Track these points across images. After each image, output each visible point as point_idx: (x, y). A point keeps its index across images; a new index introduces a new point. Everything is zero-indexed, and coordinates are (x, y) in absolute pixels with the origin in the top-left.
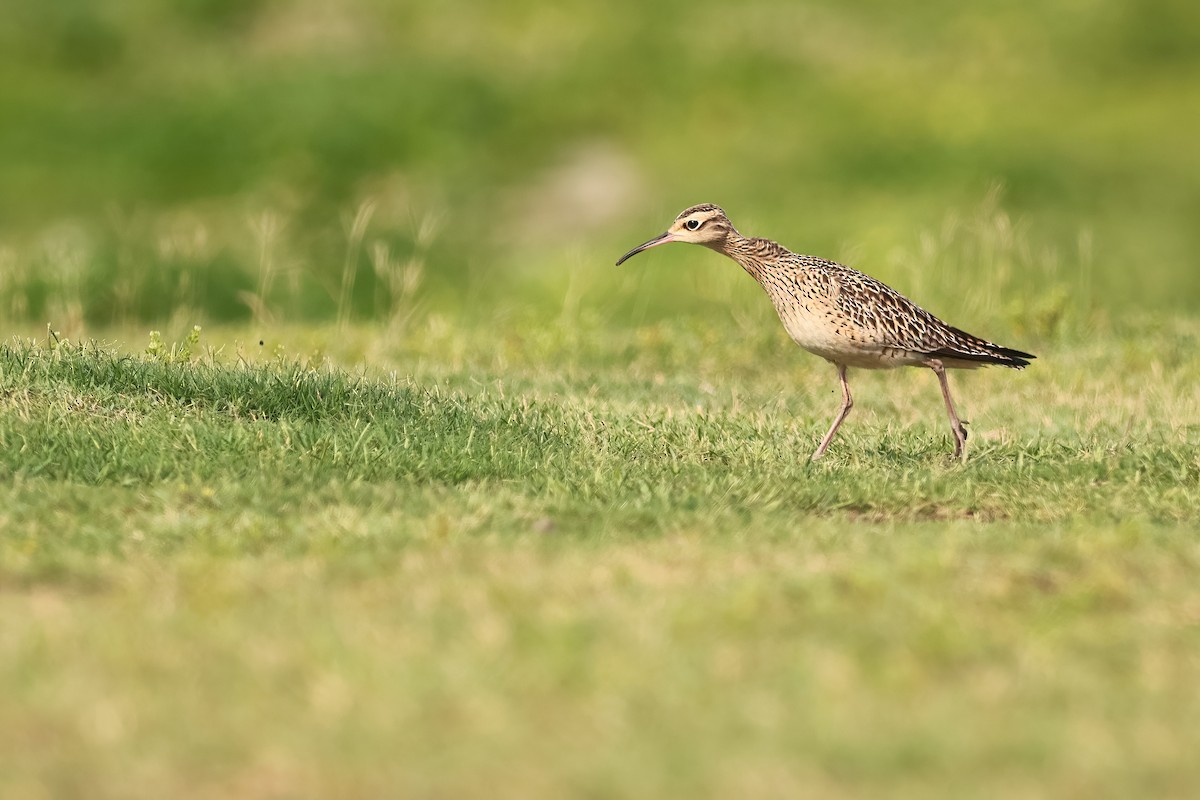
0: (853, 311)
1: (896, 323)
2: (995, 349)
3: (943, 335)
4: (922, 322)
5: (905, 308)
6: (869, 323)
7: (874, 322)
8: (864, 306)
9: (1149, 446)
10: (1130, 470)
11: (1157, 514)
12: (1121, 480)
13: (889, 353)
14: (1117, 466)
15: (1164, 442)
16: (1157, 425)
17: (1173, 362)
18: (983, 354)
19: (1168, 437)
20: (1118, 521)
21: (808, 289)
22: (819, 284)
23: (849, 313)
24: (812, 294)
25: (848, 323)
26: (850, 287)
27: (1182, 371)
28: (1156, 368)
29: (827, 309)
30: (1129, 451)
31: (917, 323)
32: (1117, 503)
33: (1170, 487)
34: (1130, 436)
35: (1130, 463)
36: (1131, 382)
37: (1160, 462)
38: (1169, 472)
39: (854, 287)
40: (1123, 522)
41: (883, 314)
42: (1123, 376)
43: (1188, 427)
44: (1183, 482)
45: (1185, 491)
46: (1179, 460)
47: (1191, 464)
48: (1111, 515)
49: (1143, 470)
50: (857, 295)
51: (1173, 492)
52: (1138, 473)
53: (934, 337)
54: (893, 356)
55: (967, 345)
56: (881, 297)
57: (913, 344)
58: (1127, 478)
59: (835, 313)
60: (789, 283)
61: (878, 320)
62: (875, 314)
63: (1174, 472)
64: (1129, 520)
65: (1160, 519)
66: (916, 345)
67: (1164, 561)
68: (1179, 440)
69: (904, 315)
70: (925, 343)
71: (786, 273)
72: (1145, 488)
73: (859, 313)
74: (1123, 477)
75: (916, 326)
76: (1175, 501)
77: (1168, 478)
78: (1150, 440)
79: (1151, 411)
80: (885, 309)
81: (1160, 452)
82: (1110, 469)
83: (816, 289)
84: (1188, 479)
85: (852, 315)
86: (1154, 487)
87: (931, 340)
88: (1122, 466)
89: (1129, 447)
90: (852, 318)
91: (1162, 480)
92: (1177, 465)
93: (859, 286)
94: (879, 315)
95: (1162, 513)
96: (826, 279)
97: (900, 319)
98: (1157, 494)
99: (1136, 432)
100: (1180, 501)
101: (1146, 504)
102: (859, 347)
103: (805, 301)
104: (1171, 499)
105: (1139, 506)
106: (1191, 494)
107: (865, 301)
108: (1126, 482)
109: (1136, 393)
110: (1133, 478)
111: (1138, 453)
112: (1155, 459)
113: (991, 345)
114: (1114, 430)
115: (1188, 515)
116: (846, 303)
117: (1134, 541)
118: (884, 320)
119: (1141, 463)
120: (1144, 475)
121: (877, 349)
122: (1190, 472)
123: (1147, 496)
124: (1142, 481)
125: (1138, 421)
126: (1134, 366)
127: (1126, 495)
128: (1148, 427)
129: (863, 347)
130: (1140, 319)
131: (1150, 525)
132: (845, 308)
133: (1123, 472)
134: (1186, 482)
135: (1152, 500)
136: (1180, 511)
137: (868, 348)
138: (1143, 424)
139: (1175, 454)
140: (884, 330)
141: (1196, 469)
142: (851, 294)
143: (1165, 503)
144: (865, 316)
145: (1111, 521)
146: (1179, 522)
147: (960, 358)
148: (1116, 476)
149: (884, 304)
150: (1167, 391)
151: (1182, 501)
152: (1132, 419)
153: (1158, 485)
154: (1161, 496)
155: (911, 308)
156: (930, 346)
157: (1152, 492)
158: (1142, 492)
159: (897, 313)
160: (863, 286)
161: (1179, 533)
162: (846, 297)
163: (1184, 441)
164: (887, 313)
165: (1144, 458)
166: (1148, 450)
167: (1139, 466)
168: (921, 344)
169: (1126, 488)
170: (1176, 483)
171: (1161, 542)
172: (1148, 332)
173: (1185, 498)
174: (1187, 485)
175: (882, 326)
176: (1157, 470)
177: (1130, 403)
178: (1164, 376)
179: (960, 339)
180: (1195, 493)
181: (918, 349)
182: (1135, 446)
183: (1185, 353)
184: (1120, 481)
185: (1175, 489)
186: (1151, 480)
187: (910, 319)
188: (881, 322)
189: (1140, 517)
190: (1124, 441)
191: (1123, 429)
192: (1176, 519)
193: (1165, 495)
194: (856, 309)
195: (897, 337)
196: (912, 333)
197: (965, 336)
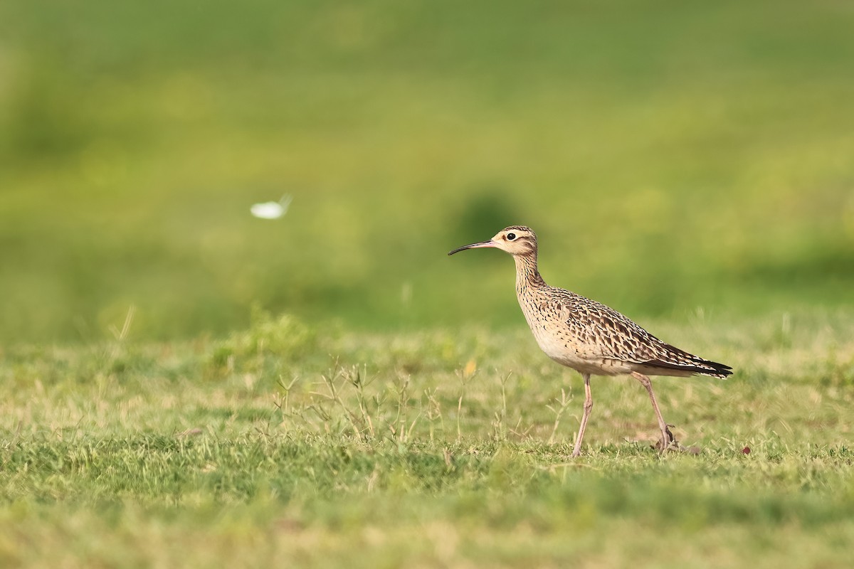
0: (577, 331)
1: (613, 340)
2: (702, 362)
3: (654, 350)
4: (636, 340)
5: (622, 329)
6: (590, 339)
7: (594, 339)
8: (587, 327)
9: (34, 444)
10: (20, 462)
11: (41, 495)
12: (14, 470)
13: (609, 362)
14: (10, 458)
15: (45, 440)
16: (40, 428)
17: (51, 381)
18: (690, 365)
19: (48, 437)
20: (11, 501)
21: (546, 314)
22: (553, 311)
23: (574, 332)
24: (548, 318)
25: (573, 339)
26: (577, 313)
27: (59, 387)
28: (39, 385)
29: (558, 329)
30: (18, 448)
31: (632, 341)
32: (11, 487)
33: (50, 475)
34: (19, 437)
35: (21, 457)
36: (21, 395)
37: (42, 456)
38: (49, 463)
39: (581, 313)
40: (16, 502)
41: (602, 333)
42: (15, 391)
43: (64, 429)
44: (60, 470)
45: (61, 478)
46: (57, 454)
47: (66, 457)
48: (6, 497)
49: (30, 462)
50: (582, 319)
51: (52, 478)
52: (26, 464)
53: (646, 351)
54: (612, 365)
55: (677, 359)
56: (602, 321)
57: (627, 356)
58: (18, 469)
59: (563, 332)
60: (535, 309)
61: (597, 337)
62: (595, 333)
63: (53, 463)
64: (19, 500)
65: (42, 498)
66: (630, 357)
67: (45, 530)
68: (57, 439)
69: (621, 335)
70: (637, 356)
71: (536, 301)
72: (32, 477)
73: (582, 332)
74: (15, 468)
75: (630, 343)
76: (54, 486)
77: (49, 468)
78: (35, 440)
79: (36, 418)
80: (604, 329)
81: (42, 449)
82: (5, 462)
83: (551, 314)
84: (64, 468)
85: (577, 333)
86: (38, 475)
87: (643, 353)
88: (14, 460)
89: (19, 445)
90: (577, 335)
91: (44, 469)
92: (55, 458)
93: (585, 312)
94: (599, 334)
95: (45, 494)
96: (559, 307)
97: (617, 338)
98: (40, 480)
99: (24, 433)
100: (58, 485)
101: (32, 488)
102: (583, 358)
103: (543, 323)
104: (51, 484)
105: (27, 489)
106: (66, 480)
107: (589, 323)
108: (18, 472)
109: (24, 404)
110: (22, 469)
111: (25, 449)
112: (38, 454)
113: (698, 358)
114: (8, 432)
115: (64, 495)
116: (572, 325)
117: (22, 516)
118: (603, 338)
119: (28, 457)
120: (31, 466)
121: (597, 359)
122: (65, 463)
123: (33, 482)
124: (29, 471)
125: (26, 425)
126: (23, 384)
127: (17, 482)
128: (33, 430)
129: (586, 358)
130: (26, 349)
131: (35, 504)
132: (571, 328)
133: (15, 464)
134: (63, 471)
135: (37, 484)
136: (58, 492)
137: (590, 359)
138: (30, 427)
139: (54, 450)
140: (603, 344)
141: (69, 460)
142: (577, 318)
143: (46, 487)
144: (587, 334)
145: (6, 502)
146: (57, 501)
147: (669, 368)
148: (9, 467)
149: (603, 325)
150: (47, 403)
151: (59, 485)
152: (21, 423)
153: (41, 474)
154: (43, 481)
155: (629, 329)
156: (642, 358)
157: (37, 479)
158: (29, 479)
159: (615, 333)
160: (588, 312)
161: (56, 509)
162: (573, 320)
163: (60, 439)
164: (606, 333)
165: (30, 453)
166: (33, 447)
167: (27, 459)
168: (634, 357)
169: (17, 476)
170: (55, 471)
171: (43, 516)
172: (32, 358)
173: (62, 483)
174: (63, 472)
175: (601, 342)
176: (40, 462)
177: (20, 412)
178: (46, 390)
179: (671, 354)
180: (69, 479)
181: (631, 360)
182: (24, 444)
183: (60, 372)
184: (12, 471)
185: (54, 476)
186: (36, 470)
187: (626, 338)
188: (601, 338)
189: (28, 499)
190: (14, 441)
191: (13, 432)
192: (55, 499)
193: (46, 481)
194: (581, 329)
195: (614, 351)
196: (626, 347)
197: (676, 351)
